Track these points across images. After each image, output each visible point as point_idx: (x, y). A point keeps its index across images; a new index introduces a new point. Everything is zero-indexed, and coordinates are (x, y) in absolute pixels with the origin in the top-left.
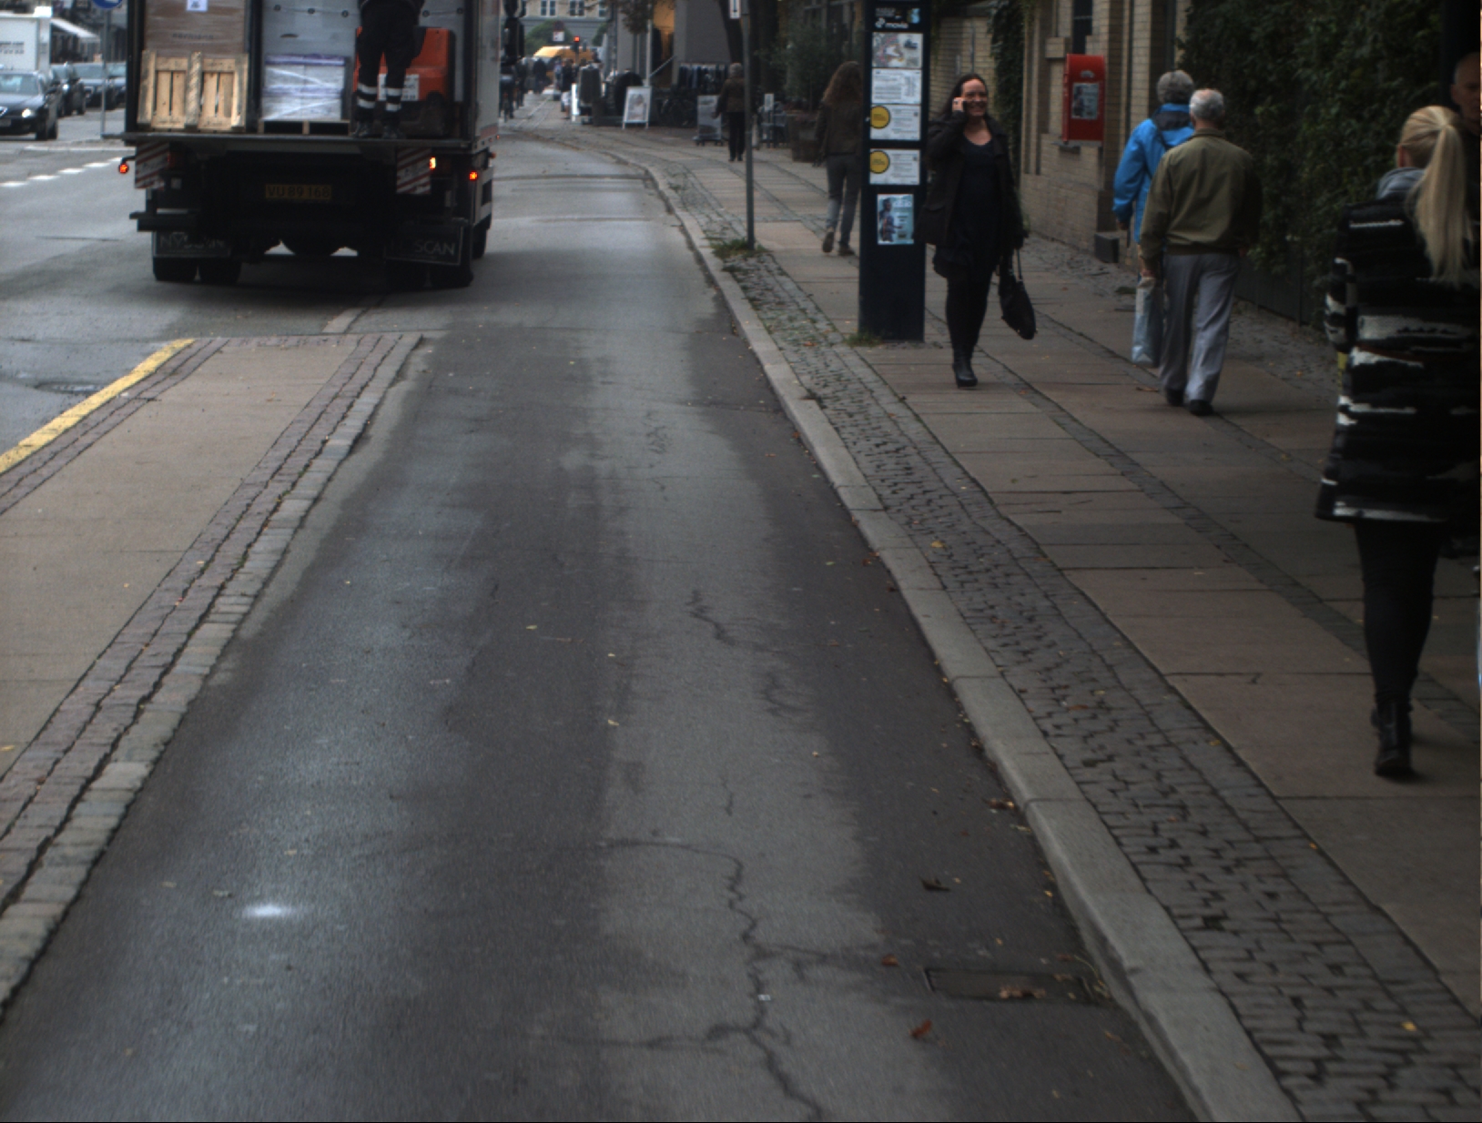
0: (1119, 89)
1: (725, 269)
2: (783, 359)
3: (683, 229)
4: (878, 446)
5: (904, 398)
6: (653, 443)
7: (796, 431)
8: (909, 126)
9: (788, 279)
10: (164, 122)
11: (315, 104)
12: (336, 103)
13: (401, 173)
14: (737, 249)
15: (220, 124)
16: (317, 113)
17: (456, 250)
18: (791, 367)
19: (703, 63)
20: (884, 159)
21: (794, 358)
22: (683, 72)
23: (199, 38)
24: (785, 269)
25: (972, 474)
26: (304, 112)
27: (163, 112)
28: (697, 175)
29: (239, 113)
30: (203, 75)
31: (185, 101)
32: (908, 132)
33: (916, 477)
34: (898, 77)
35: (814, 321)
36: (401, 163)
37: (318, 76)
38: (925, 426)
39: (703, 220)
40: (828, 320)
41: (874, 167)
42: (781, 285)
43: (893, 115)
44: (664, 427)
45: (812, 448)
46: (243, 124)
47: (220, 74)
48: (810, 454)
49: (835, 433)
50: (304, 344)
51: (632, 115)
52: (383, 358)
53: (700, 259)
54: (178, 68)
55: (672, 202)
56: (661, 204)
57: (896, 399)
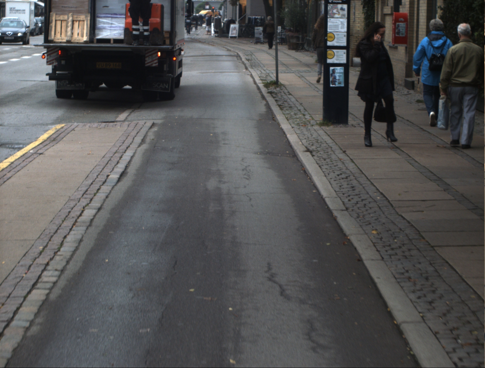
0: (413, 25)
1: (268, 93)
2: (294, 132)
3: (252, 76)
4: (338, 175)
5: (345, 151)
6: (245, 174)
7: (303, 167)
8: (342, 40)
9: (292, 97)
10: (59, 39)
11: (116, 32)
12: (122, 32)
13: (147, 59)
14: (272, 85)
15: (80, 40)
16: (116, 35)
17: (169, 86)
18: (298, 136)
19: (256, 16)
20: (333, 53)
21: (298, 132)
22: (249, 19)
23: (72, 8)
24: (291, 92)
25: (381, 191)
26: (111, 35)
27: (58, 36)
28: (255, 55)
29: (87, 36)
30: (73, 22)
31: (66, 31)
32: (341, 43)
33: (357, 192)
34: (338, 21)
35: (304, 115)
36: (147, 55)
37: (116, 22)
38: (356, 165)
39: (259, 73)
40: (310, 114)
41: (328, 56)
42: (290, 99)
43: (336, 36)
44: (249, 166)
45: (312, 177)
46: (88, 40)
47: (79, 21)
48: (310, 179)
49: (319, 168)
50: (107, 126)
51: (232, 34)
52: (137, 133)
53: (259, 88)
54: (64, 19)
55: (247, 65)
56: (243, 66)
57: (342, 152)
